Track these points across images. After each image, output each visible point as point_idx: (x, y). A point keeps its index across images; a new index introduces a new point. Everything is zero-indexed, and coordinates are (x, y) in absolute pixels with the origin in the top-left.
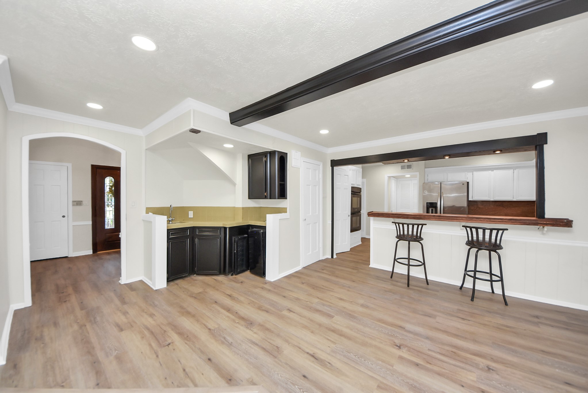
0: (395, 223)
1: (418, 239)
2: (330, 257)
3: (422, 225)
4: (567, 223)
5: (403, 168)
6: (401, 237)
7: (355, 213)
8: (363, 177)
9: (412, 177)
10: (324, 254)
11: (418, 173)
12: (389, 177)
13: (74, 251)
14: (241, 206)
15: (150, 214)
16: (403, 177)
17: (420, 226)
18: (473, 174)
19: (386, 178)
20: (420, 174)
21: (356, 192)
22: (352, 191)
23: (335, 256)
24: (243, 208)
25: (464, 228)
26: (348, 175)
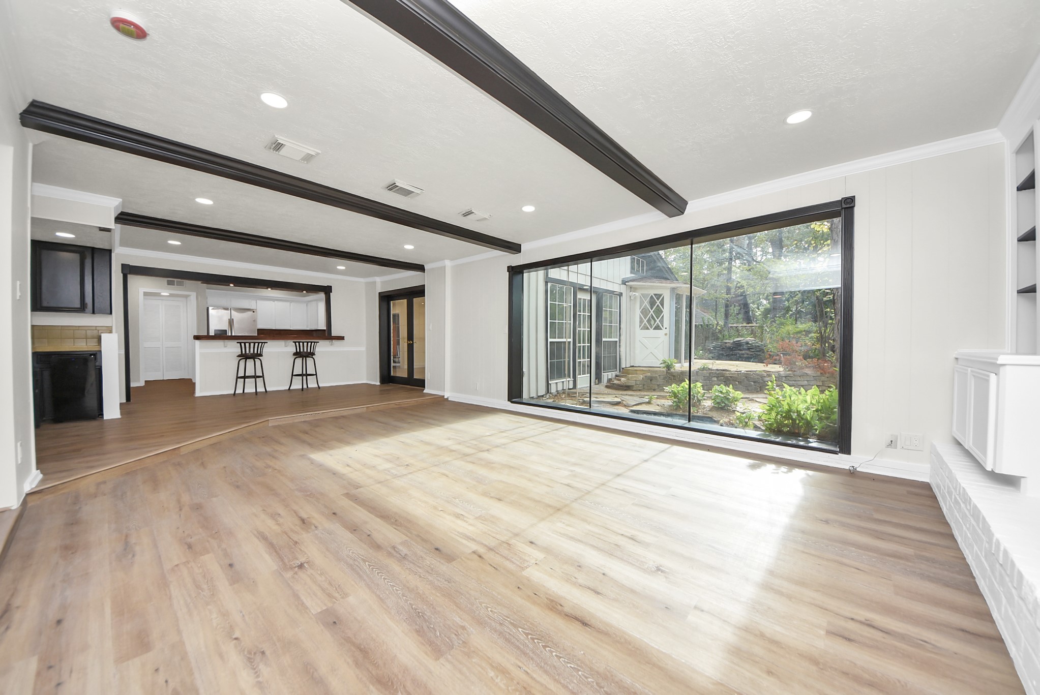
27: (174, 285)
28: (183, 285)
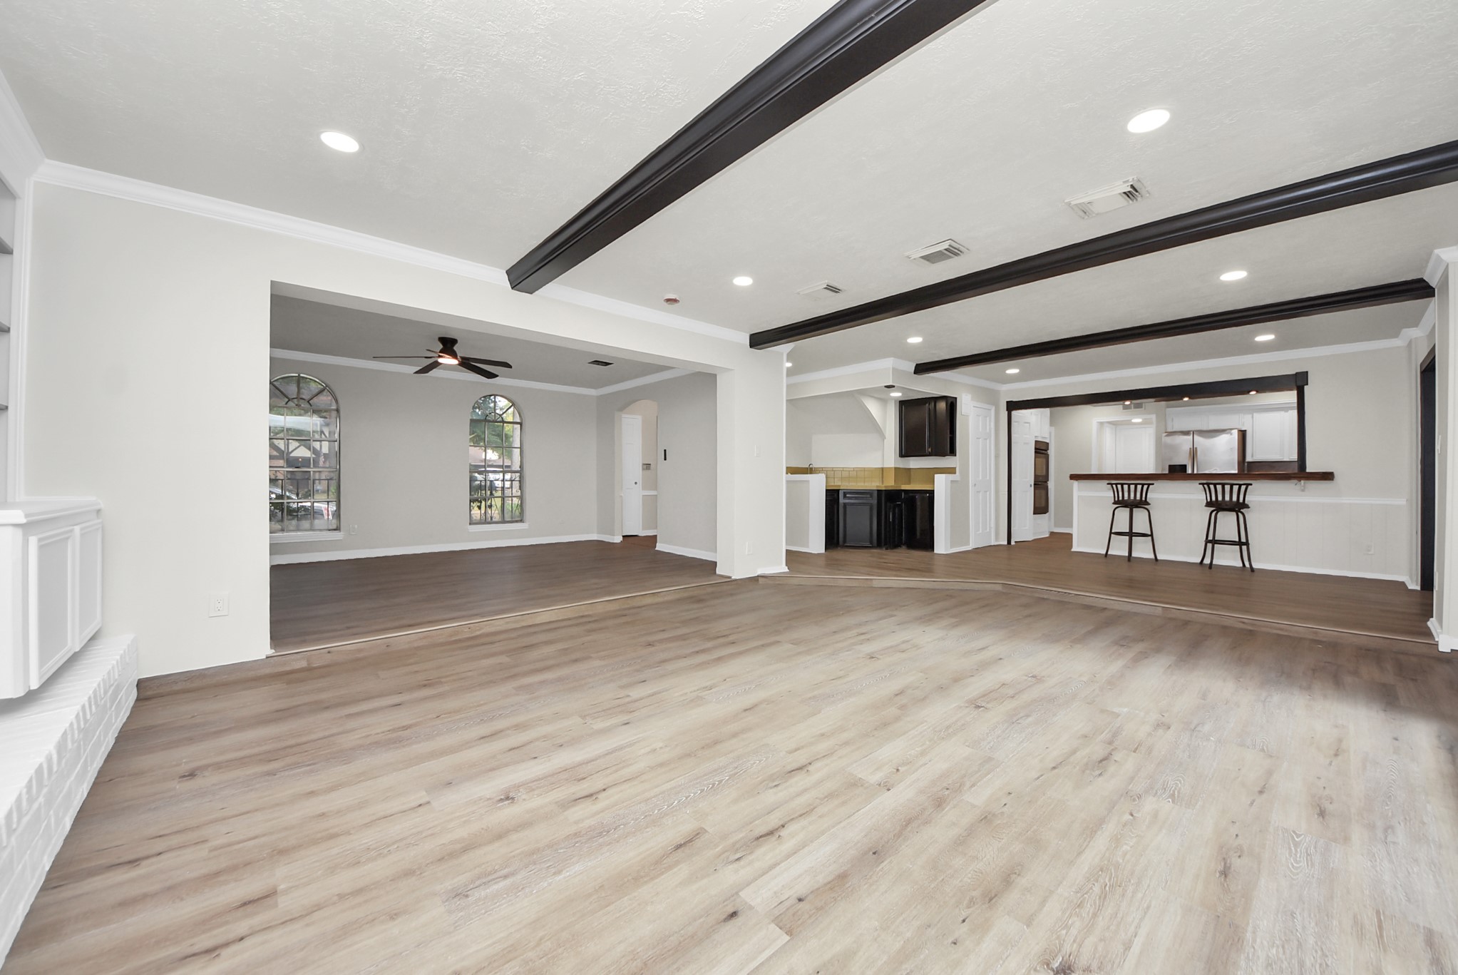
0: (1112, 484)
1: (1142, 503)
2: (1006, 543)
3: (1149, 485)
4: (1327, 476)
5: (1126, 407)
6: (1120, 503)
7: (1041, 483)
8: (1052, 424)
9: (1145, 423)
10: (997, 538)
11: (1153, 417)
12: (1101, 424)
13: (644, 528)
14: (893, 466)
15: (789, 474)
16: (1129, 423)
17: (1145, 487)
18: (1253, 417)
19: (1094, 427)
20: (1157, 417)
21: (1041, 450)
22: (1036, 449)
23: (1013, 543)
24: (895, 468)
25: (1201, 486)
26: (1029, 423)
27: (1131, 408)
28: (1142, 407)
